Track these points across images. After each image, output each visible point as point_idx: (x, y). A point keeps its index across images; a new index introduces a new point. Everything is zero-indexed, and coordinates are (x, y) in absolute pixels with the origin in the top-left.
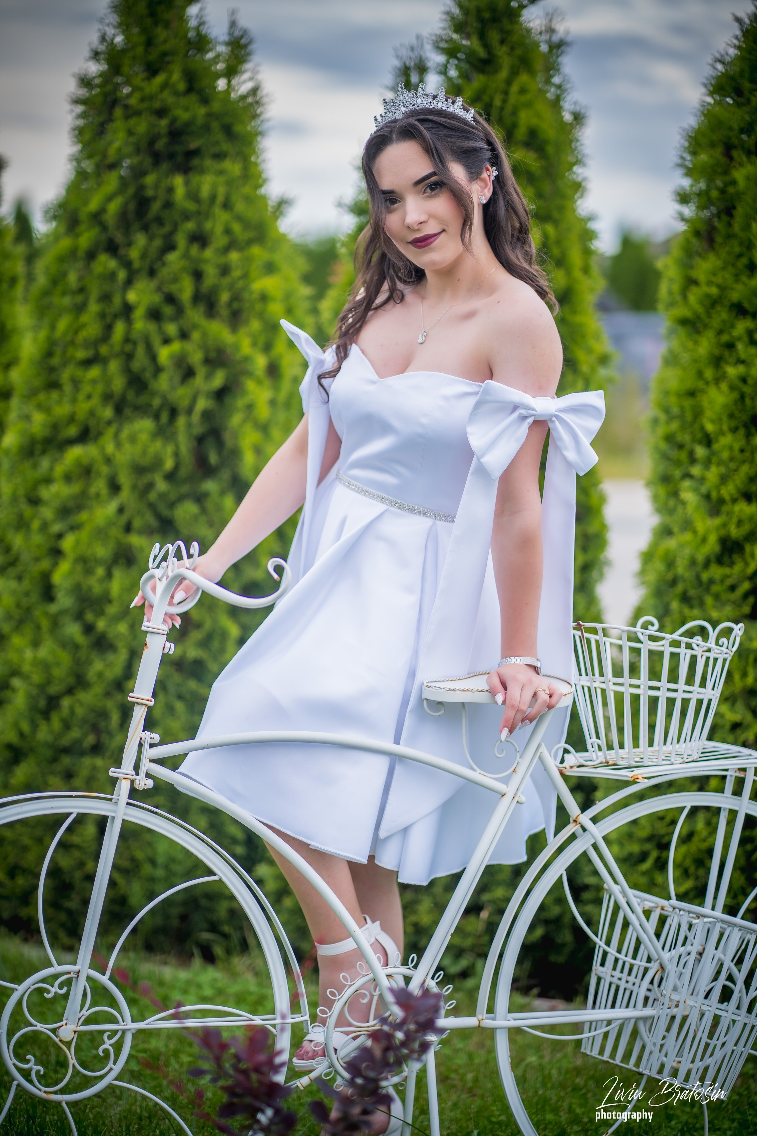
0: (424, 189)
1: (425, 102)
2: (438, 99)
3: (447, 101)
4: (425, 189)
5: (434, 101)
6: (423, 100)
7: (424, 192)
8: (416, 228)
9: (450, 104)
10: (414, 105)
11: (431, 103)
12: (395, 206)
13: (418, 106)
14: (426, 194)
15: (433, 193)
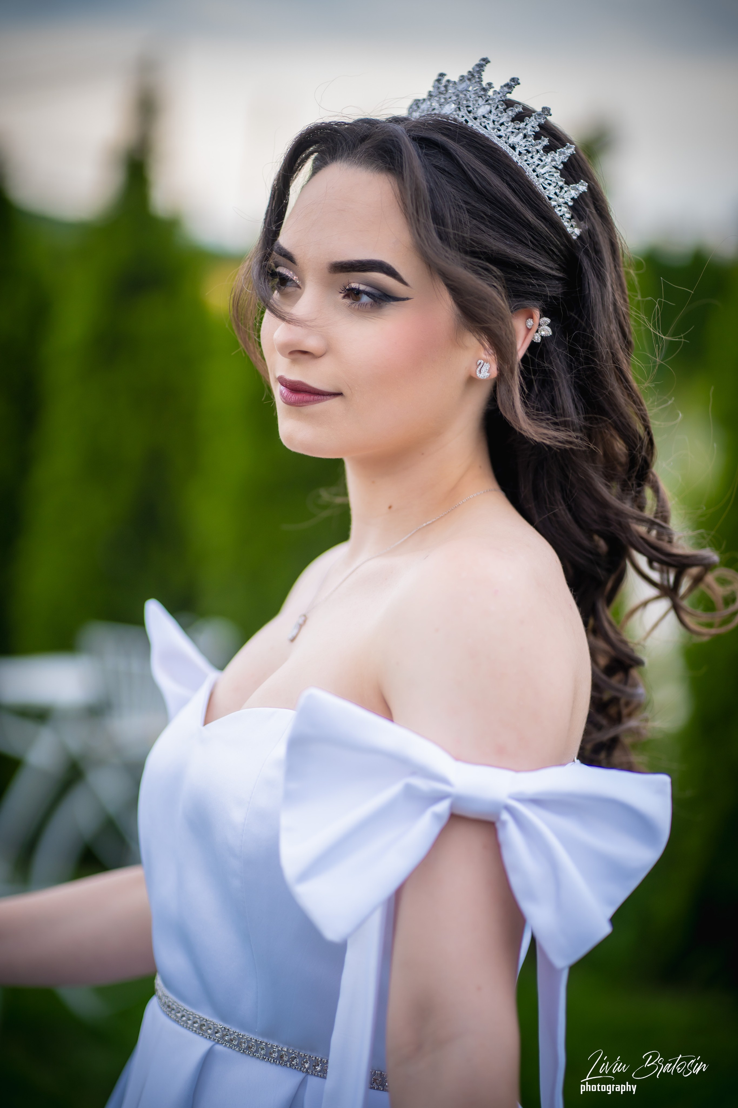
1: (492, 117)
2: (522, 125)
5: (510, 125)
6: (493, 111)
9: (539, 147)
10: (470, 112)
13: (475, 119)
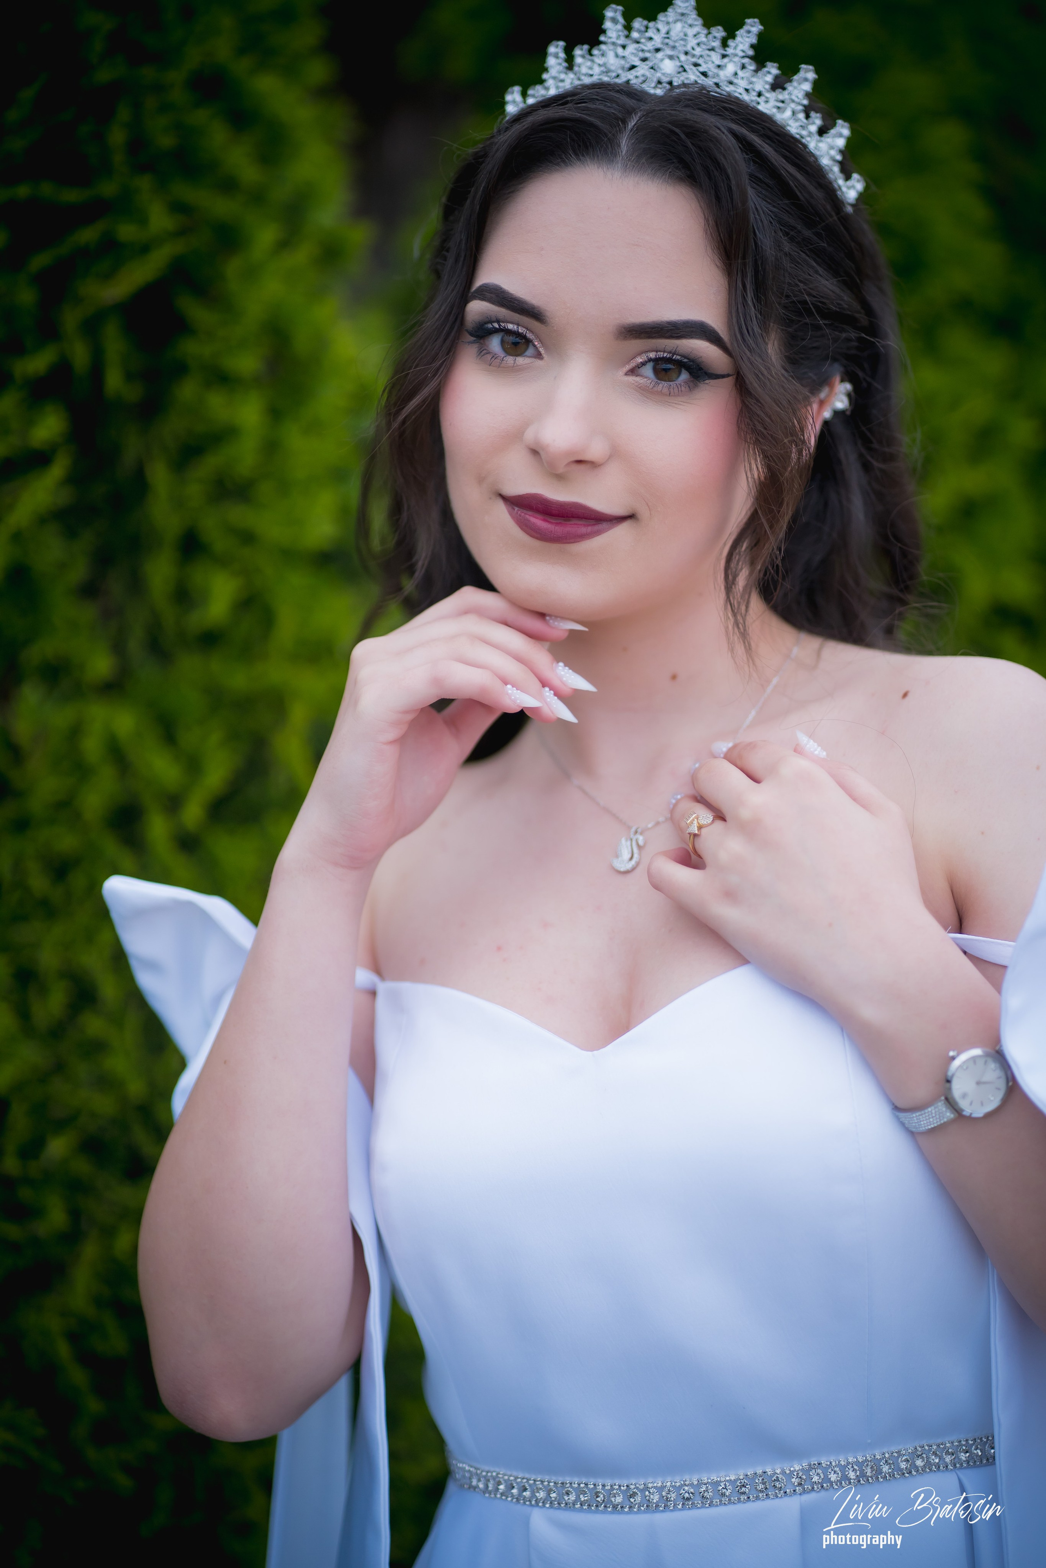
0: (639, 360)
3: (808, 117)
4: (643, 364)
5: (772, 96)
6: (740, 73)
7: (633, 372)
8: (561, 470)
9: (813, 128)
10: (705, 74)
11: (760, 94)
12: (520, 360)
14: (638, 379)
15: (663, 386)
